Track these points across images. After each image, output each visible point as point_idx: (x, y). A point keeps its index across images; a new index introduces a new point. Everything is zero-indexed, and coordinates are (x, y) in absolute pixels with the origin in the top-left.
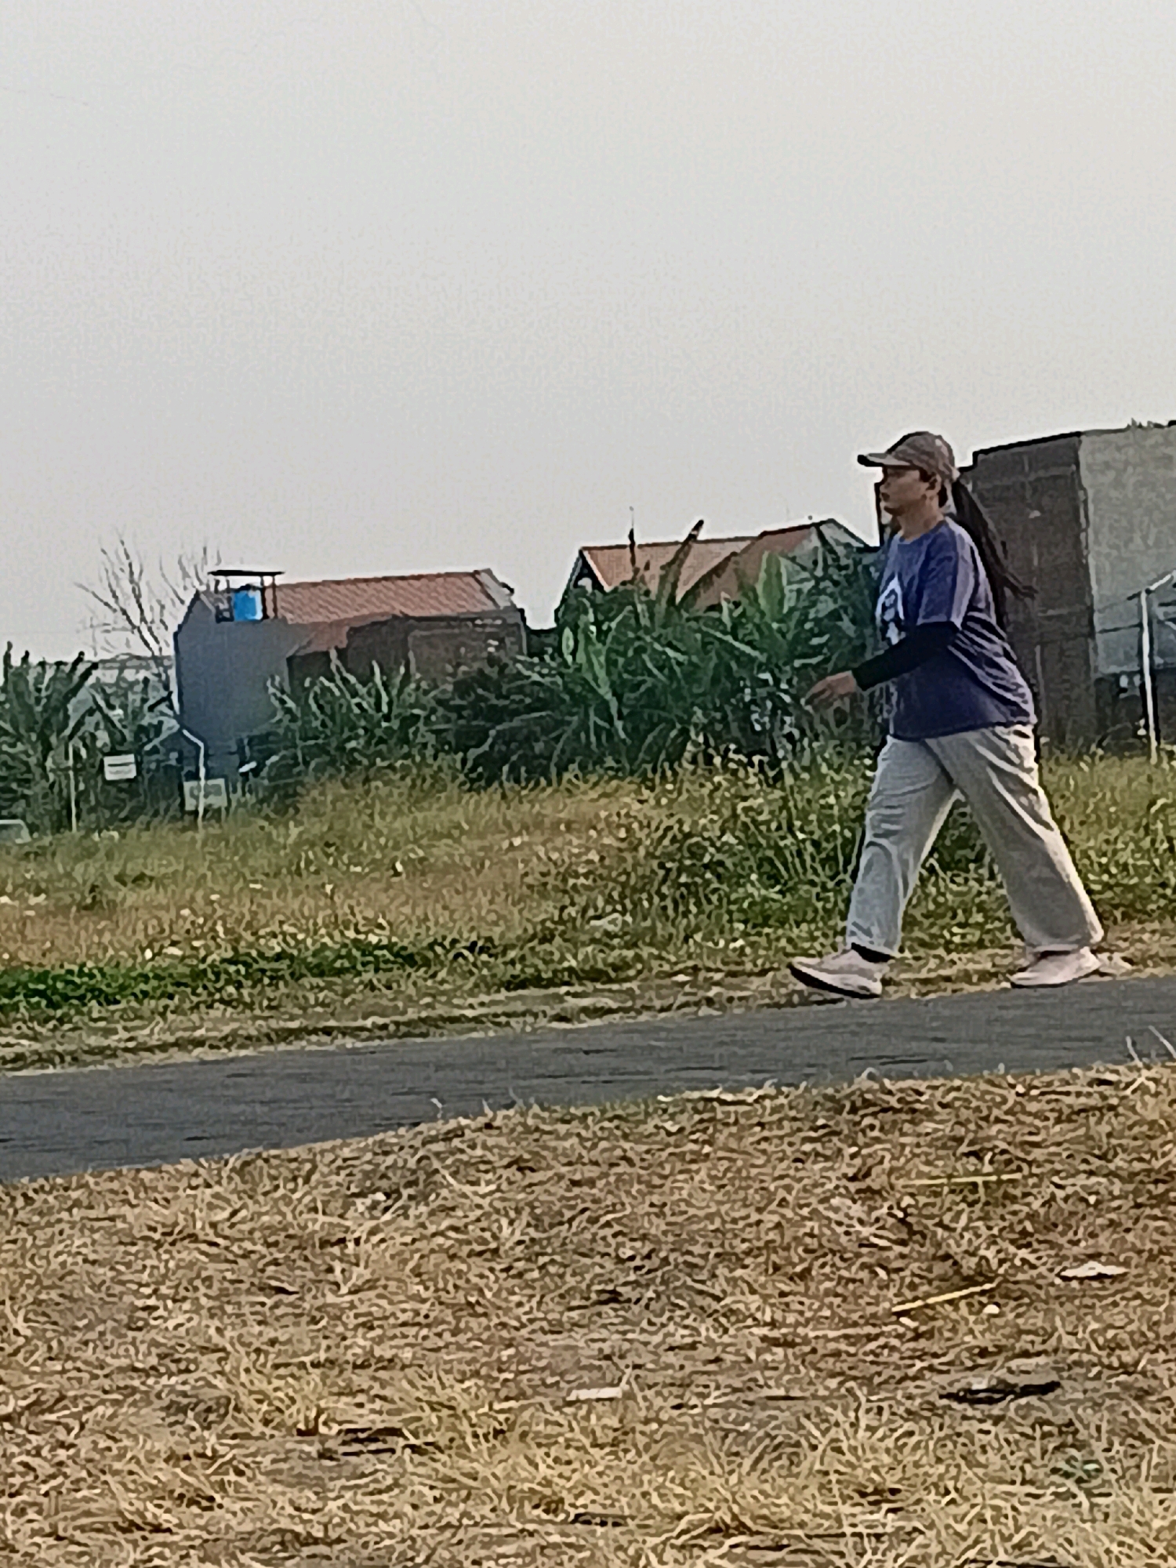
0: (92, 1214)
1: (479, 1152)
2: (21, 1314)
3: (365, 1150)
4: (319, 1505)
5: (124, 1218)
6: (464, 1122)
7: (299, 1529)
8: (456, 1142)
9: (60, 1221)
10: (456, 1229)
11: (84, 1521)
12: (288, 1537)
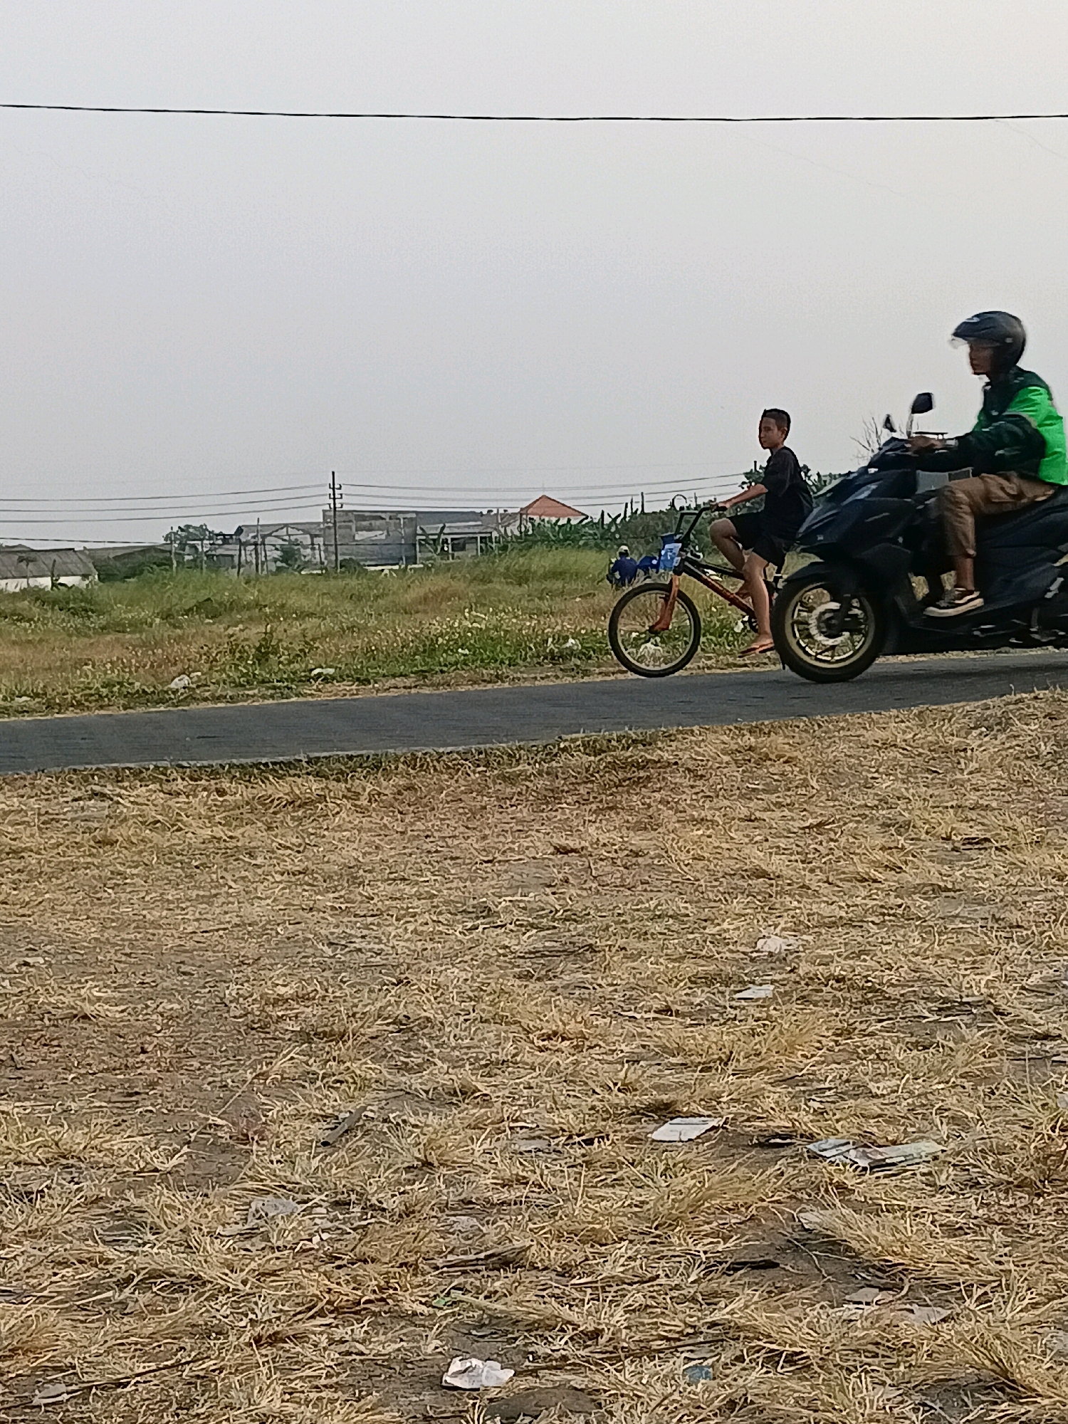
0: (849, 733)
1: (1031, 710)
2: (815, 779)
3: (978, 707)
4: (950, 873)
5: (863, 736)
6: (1024, 695)
7: (942, 884)
8: (1020, 705)
9: (834, 736)
10: (1018, 745)
11: (842, 876)
12: (936, 887)
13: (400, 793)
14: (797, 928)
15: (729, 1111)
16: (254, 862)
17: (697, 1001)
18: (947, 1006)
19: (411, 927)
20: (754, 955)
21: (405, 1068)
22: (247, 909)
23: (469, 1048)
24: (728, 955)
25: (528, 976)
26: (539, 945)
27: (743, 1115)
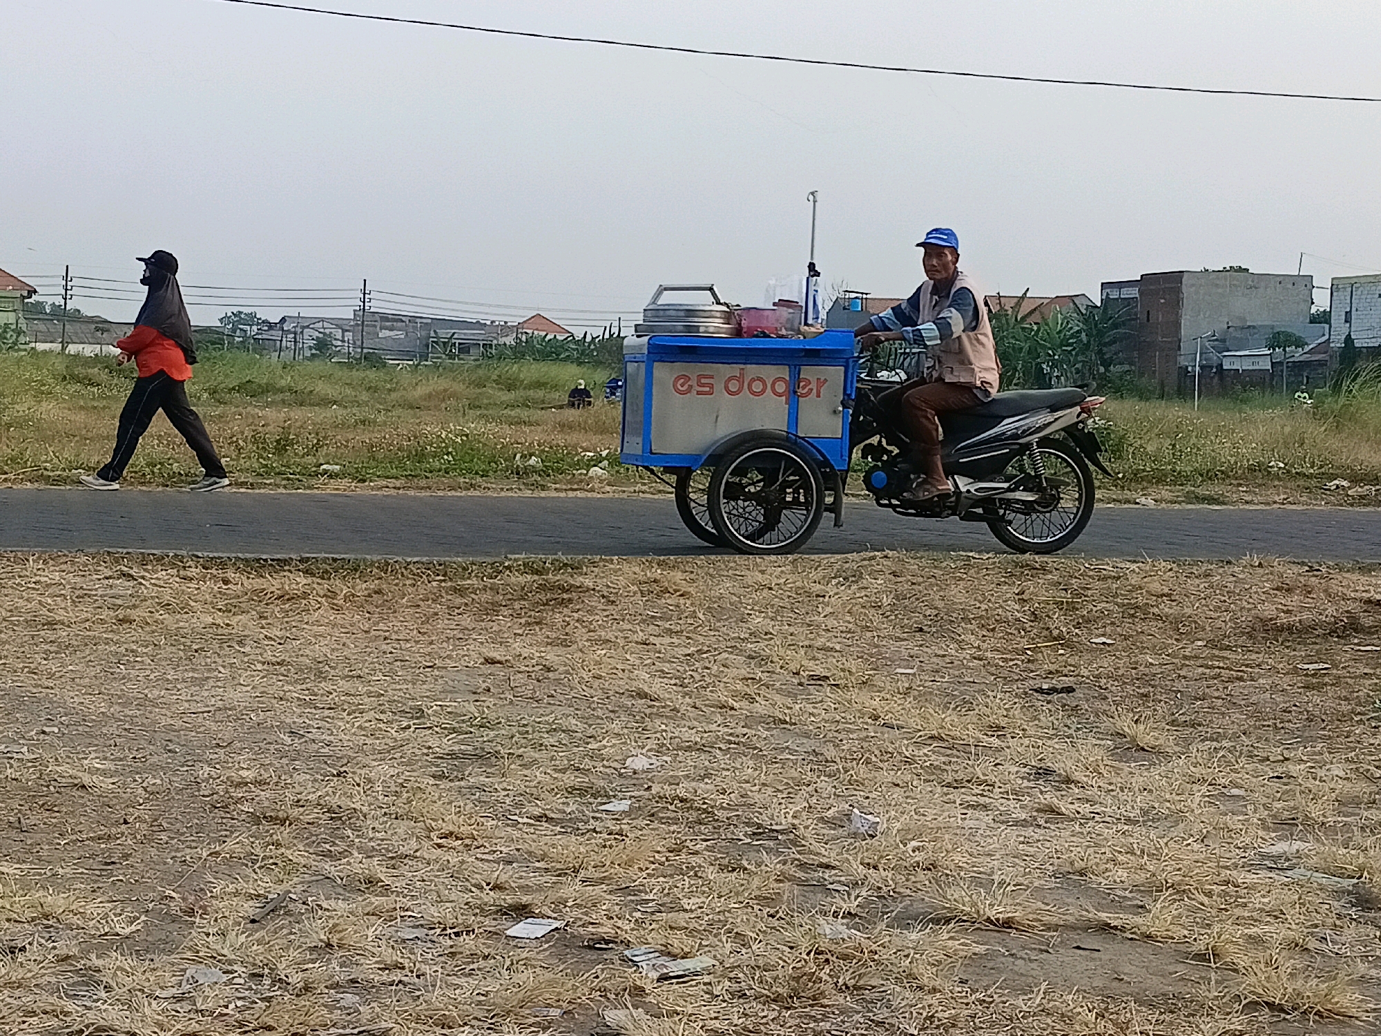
0: (735, 573)
1: (880, 567)
2: (702, 612)
3: (840, 560)
4: (791, 706)
5: (747, 576)
6: (877, 554)
7: (782, 716)
9: (724, 575)
10: (866, 596)
12: (777, 719)
13: (369, 596)
14: (660, 750)
15: (571, 914)
16: (242, 650)
17: (569, 810)
18: (760, 832)
19: (357, 724)
20: (623, 771)
21: (327, 855)
22: (230, 694)
23: (382, 840)
24: (602, 769)
25: (442, 777)
26: (456, 748)
27: (581, 919)
